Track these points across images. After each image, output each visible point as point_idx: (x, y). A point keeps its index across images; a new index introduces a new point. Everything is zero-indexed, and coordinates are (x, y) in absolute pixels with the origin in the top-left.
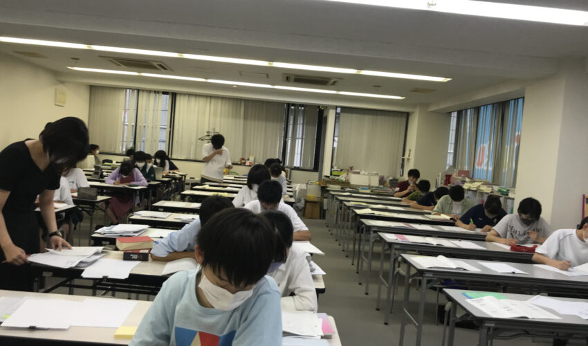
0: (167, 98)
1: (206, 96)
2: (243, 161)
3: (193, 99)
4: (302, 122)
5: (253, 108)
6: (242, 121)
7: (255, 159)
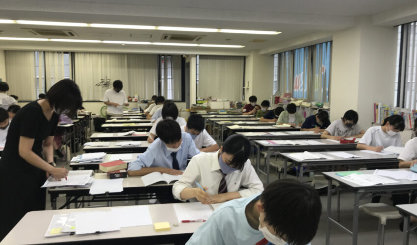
0: (68, 56)
1: (98, 53)
2: (130, 99)
3: (88, 56)
4: (170, 67)
5: (134, 60)
6: (126, 70)
7: (139, 96)
